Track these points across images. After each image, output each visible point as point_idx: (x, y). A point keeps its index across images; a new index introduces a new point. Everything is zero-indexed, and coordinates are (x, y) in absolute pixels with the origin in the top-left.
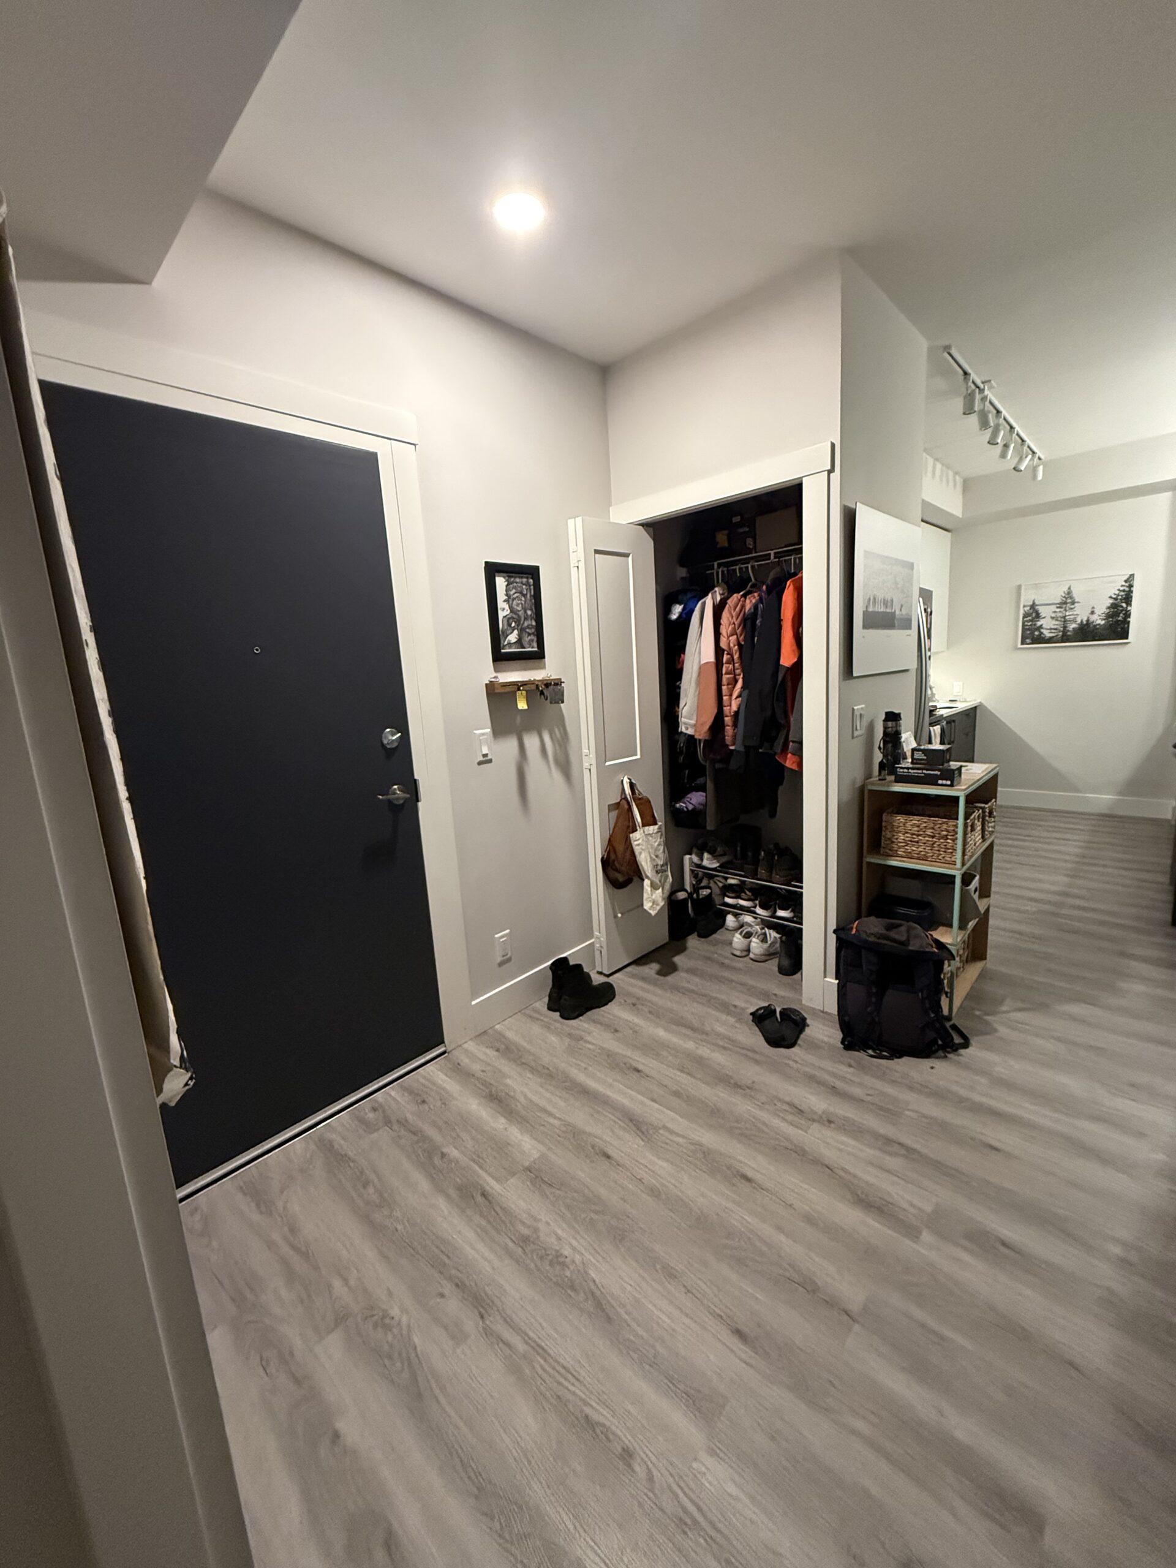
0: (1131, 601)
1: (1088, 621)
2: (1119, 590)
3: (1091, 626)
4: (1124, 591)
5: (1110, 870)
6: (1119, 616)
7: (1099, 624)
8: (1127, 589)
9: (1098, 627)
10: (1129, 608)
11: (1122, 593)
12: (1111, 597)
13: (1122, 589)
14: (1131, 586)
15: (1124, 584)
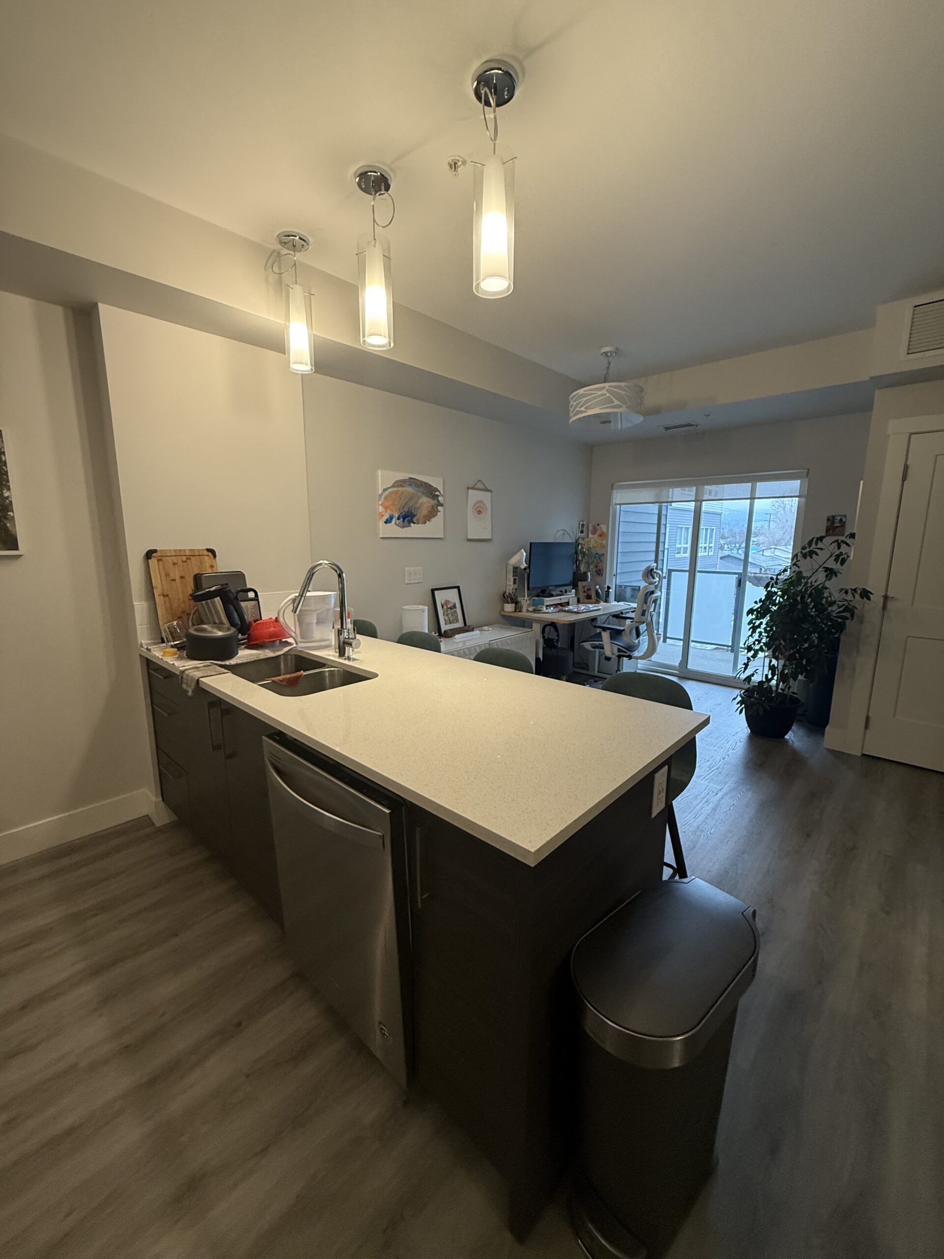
0: (8, 481)
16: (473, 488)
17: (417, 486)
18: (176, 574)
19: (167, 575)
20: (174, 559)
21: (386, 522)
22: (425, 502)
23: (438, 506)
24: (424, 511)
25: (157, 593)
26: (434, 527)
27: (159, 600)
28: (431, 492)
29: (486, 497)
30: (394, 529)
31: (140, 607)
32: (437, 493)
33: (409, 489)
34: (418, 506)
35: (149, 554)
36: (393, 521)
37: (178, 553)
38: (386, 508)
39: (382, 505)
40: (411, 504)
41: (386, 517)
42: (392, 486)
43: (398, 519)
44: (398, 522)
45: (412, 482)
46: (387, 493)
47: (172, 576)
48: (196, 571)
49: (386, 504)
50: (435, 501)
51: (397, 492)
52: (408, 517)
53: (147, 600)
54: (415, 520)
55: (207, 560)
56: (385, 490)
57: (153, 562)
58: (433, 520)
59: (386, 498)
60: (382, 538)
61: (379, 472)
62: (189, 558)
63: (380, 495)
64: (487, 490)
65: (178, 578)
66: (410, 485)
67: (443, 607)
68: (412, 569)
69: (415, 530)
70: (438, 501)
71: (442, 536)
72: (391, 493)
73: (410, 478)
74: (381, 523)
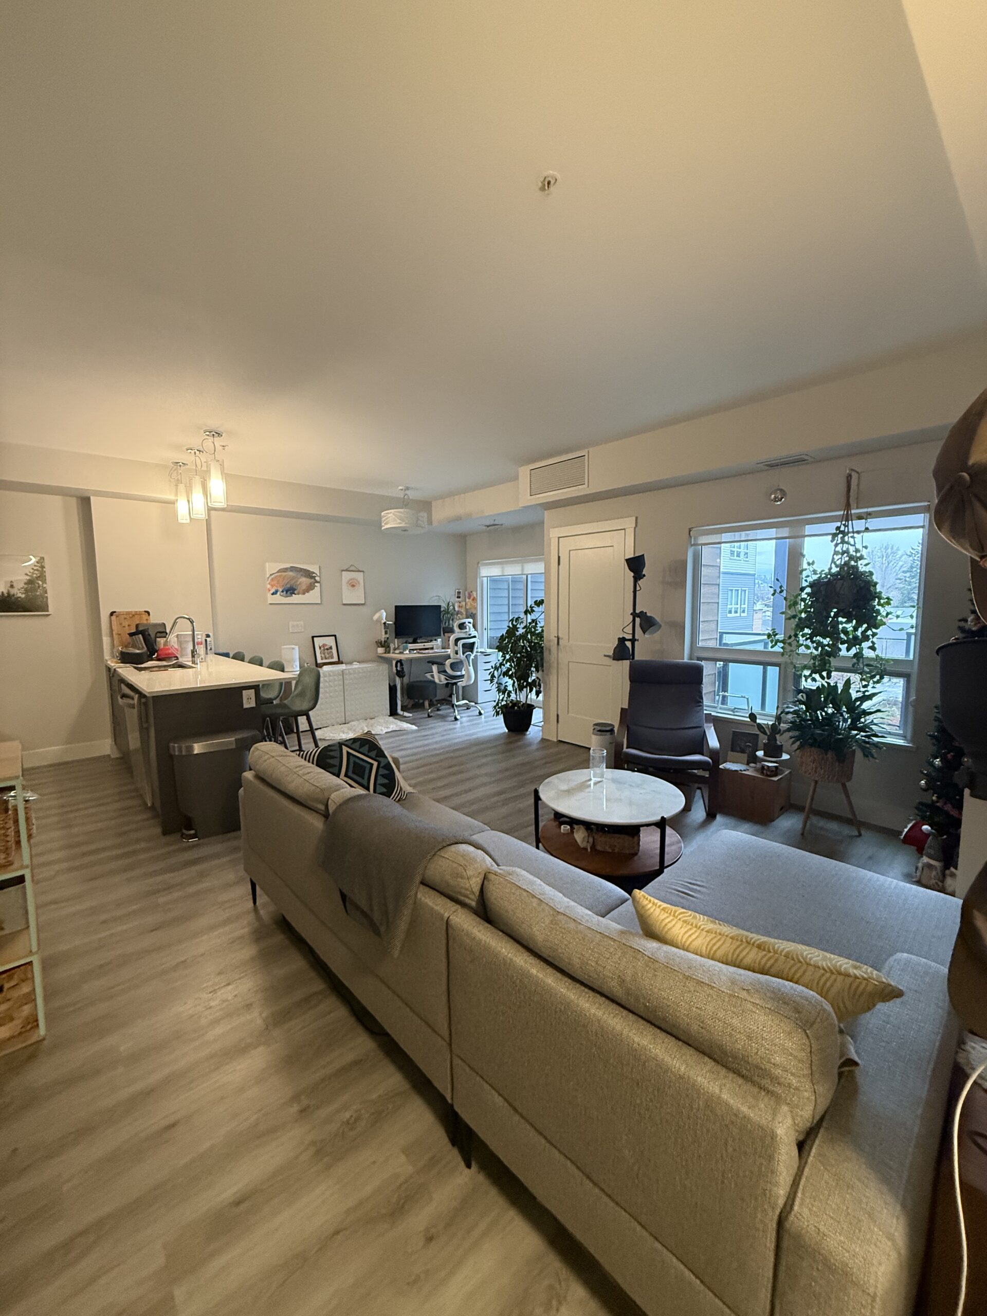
0: (46, 580)
1: (8, 593)
2: (33, 569)
3: (13, 598)
4: (37, 570)
5: (91, 811)
6: (37, 592)
7: (20, 597)
8: (40, 569)
9: (19, 599)
10: (45, 586)
11: (36, 572)
12: (27, 574)
13: (35, 568)
14: (43, 567)
15: (36, 564)
16: (347, 570)
17: (297, 571)
18: (126, 623)
19: (121, 624)
20: (125, 616)
21: (273, 594)
22: (304, 581)
23: (315, 583)
24: (304, 587)
25: (114, 633)
26: (313, 596)
27: (115, 637)
28: (309, 574)
29: (359, 576)
30: (278, 598)
31: (106, 640)
32: (314, 575)
33: (291, 574)
34: (298, 583)
35: (112, 614)
36: (278, 593)
37: (128, 613)
38: (272, 586)
39: (269, 584)
40: (292, 582)
41: (273, 591)
42: (278, 572)
43: (282, 592)
44: (282, 594)
45: (292, 569)
46: (273, 576)
47: (123, 625)
48: (138, 622)
49: (272, 583)
50: (313, 580)
51: (280, 576)
52: (290, 591)
53: (110, 637)
54: (296, 592)
55: (145, 616)
56: (271, 575)
57: (114, 618)
58: (311, 592)
59: (272, 580)
60: (270, 604)
61: (267, 564)
62: (134, 615)
63: (268, 578)
64: (359, 571)
65: (127, 626)
66: (291, 571)
67: (320, 648)
68: (295, 623)
69: (295, 599)
70: (315, 580)
71: (320, 602)
72: (276, 576)
73: (291, 567)
74: (269, 595)
